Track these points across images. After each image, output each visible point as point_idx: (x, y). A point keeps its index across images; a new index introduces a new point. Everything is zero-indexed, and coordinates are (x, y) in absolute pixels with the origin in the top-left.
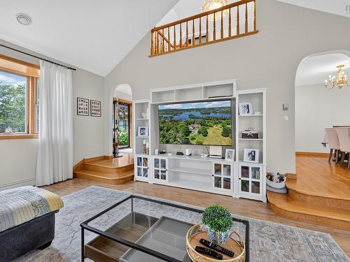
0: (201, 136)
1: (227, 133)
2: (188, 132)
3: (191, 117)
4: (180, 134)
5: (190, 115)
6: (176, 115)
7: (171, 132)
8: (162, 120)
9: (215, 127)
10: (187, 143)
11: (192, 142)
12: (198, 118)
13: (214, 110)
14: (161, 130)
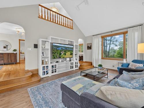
0: (64, 55)
1: (72, 54)
2: (60, 54)
3: (62, 49)
4: (58, 55)
5: (62, 48)
6: (58, 48)
7: (56, 54)
8: (54, 49)
9: (68, 52)
10: (60, 58)
11: (61, 57)
12: (63, 49)
13: (68, 48)
14: (53, 53)
